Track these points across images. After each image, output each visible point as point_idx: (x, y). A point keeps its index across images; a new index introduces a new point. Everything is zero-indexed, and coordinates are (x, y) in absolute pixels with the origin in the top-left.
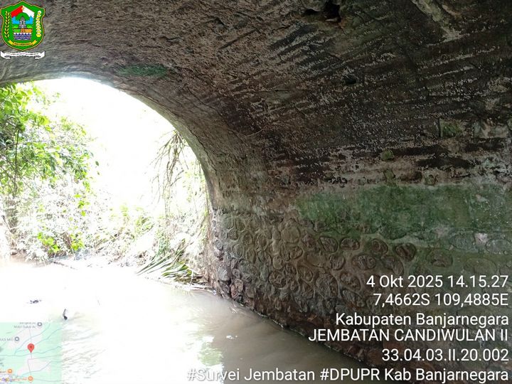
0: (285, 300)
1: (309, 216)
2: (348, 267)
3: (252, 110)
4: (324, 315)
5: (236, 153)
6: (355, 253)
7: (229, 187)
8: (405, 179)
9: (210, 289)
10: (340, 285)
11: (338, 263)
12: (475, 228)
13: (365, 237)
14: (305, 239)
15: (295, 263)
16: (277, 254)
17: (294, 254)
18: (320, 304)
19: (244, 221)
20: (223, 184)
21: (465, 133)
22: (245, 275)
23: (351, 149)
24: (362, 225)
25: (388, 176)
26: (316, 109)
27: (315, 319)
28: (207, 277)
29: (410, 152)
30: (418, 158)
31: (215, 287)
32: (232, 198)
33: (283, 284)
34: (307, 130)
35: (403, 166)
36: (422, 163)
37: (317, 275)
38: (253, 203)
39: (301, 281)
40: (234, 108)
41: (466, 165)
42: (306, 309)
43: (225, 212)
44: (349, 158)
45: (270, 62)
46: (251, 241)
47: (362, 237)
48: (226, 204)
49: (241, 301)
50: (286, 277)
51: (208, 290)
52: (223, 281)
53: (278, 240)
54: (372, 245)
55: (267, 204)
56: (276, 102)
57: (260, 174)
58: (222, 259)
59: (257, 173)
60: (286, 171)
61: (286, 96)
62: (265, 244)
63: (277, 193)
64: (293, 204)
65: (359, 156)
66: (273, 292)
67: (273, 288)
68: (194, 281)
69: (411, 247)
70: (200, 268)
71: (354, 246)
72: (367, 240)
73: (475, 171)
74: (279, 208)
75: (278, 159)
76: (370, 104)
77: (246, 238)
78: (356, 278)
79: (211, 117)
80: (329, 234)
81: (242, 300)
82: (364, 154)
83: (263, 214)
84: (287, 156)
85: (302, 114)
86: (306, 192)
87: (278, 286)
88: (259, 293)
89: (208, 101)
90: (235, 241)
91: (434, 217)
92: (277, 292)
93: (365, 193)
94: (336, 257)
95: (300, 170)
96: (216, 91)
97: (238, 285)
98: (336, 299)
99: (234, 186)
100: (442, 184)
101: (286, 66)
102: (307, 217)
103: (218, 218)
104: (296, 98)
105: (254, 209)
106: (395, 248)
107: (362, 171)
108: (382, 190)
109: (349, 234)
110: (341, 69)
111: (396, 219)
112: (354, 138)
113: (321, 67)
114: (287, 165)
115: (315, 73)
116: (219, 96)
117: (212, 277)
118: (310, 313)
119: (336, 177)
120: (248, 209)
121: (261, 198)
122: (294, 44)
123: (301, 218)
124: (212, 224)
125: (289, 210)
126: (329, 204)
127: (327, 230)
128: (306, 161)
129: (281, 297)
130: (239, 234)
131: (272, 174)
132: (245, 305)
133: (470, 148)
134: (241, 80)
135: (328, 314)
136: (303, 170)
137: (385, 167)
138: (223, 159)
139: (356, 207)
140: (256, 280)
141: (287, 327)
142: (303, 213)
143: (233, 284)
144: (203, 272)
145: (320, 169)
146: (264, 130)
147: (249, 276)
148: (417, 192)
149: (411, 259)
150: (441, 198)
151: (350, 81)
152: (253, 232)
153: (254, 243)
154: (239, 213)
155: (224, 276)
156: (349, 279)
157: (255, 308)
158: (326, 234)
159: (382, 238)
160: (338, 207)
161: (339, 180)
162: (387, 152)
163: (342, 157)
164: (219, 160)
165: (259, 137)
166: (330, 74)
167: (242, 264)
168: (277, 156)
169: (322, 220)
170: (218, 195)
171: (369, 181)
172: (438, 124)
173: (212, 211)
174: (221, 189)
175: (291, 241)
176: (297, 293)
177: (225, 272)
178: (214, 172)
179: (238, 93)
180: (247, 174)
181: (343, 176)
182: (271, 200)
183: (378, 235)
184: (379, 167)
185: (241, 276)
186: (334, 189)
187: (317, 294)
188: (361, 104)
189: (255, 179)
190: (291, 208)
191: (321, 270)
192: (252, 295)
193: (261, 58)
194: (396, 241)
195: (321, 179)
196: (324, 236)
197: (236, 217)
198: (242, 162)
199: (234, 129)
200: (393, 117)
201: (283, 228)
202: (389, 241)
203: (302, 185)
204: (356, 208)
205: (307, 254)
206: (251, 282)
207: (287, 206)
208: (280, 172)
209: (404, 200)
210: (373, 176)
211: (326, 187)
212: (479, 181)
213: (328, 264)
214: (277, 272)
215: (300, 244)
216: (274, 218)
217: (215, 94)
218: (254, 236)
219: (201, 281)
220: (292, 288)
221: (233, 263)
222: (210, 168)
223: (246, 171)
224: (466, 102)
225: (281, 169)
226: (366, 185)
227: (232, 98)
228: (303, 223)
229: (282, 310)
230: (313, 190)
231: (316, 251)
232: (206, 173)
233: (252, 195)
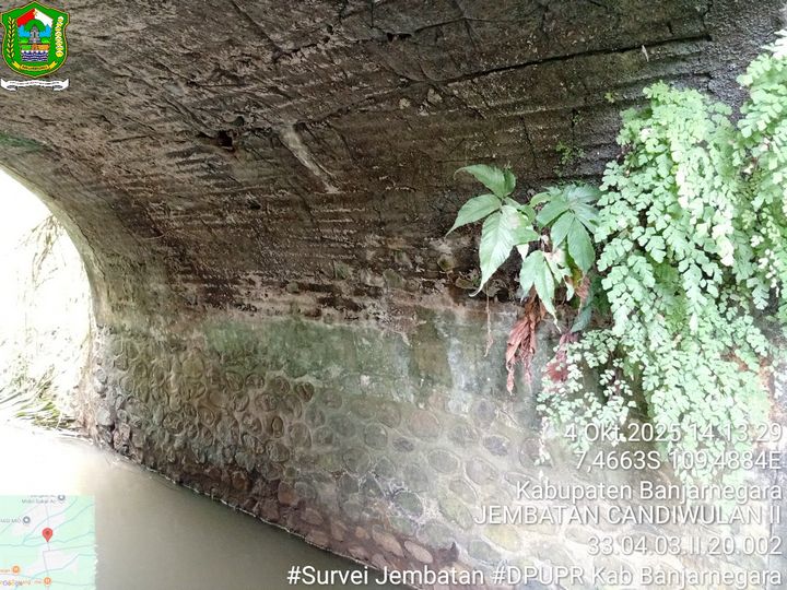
0: (180, 449)
1: (216, 347)
2: (251, 408)
3: (152, 211)
4: (222, 465)
5: (132, 256)
6: (260, 391)
7: (120, 299)
8: (307, 315)
9: (85, 437)
10: (242, 428)
11: (241, 404)
12: (361, 369)
13: (270, 374)
14: (209, 373)
15: (196, 403)
16: (175, 391)
17: (195, 392)
18: (219, 452)
19: (137, 346)
20: (113, 293)
21: (353, 278)
22: (134, 419)
23: (260, 275)
24: (268, 360)
25: (293, 309)
26: (223, 226)
27: (213, 471)
28: (82, 421)
29: (313, 288)
30: (320, 295)
31: (92, 434)
32: (124, 314)
33: (180, 428)
34: (215, 246)
35: (307, 301)
36: (322, 301)
37: (220, 418)
38: (150, 324)
39: (200, 425)
40: (129, 203)
41: (356, 308)
42: (203, 460)
43: (113, 331)
44: (259, 284)
45: (169, 168)
46: (144, 373)
47: (267, 373)
48: (115, 322)
49: (126, 453)
50: (184, 420)
51: (82, 439)
52: (104, 426)
53: (179, 374)
54: (275, 383)
55: (168, 327)
56: (180, 208)
57: (162, 288)
58: (105, 396)
59: (157, 284)
60: (192, 288)
61: (191, 204)
62: (162, 377)
63: (181, 314)
64: (199, 330)
65: (268, 283)
66: (166, 439)
67: (167, 434)
68: (63, 426)
69: (309, 386)
70: (74, 407)
71: (259, 384)
72: (272, 377)
73: (361, 314)
74: (183, 333)
75: (183, 273)
76: (274, 233)
77: (139, 369)
78: (258, 420)
79: (99, 207)
80: (235, 369)
81: (128, 451)
82: (272, 283)
83: (162, 339)
84: (193, 271)
85: (209, 228)
86: (214, 317)
87: (174, 431)
88: (149, 442)
89: (95, 189)
90: (124, 373)
91: (331, 356)
92: (171, 440)
93: (273, 325)
94: (240, 397)
95: (208, 290)
96: (106, 181)
97: (123, 431)
98: (236, 446)
99: (127, 298)
100: (337, 324)
101: (187, 176)
102: (214, 348)
103: (104, 340)
104: (201, 209)
105: (152, 331)
106: (295, 387)
107: (271, 301)
108: (287, 324)
109: (255, 370)
110: (244, 193)
111: (299, 356)
112: (264, 265)
113: (223, 186)
114: (194, 282)
115: (217, 190)
116: (109, 187)
117: (89, 420)
118: (207, 463)
119: (246, 303)
120: (144, 330)
121: (161, 319)
122: (191, 158)
123: (206, 348)
124: (95, 346)
125: (193, 337)
126: (237, 333)
127: (233, 364)
128: (214, 281)
129: (176, 445)
130: (130, 363)
131: (177, 289)
132: (131, 457)
133: (358, 293)
134: (136, 176)
135: (226, 464)
136: (211, 290)
137: (291, 299)
138: (114, 261)
139: (264, 339)
140: (147, 425)
141: (180, 483)
142: (210, 342)
143: (117, 430)
144: (77, 414)
145: (230, 293)
146: (167, 235)
147: (138, 419)
148: (318, 330)
149: (309, 399)
150: (335, 338)
151: (255, 207)
152: (149, 361)
153: (148, 376)
154: (132, 335)
155: (105, 419)
156: (250, 422)
157: (144, 462)
158: (232, 368)
159: (285, 376)
160: (246, 337)
161: (249, 308)
162: (292, 285)
163: (252, 282)
164: (109, 261)
165: (161, 243)
166: (234, 195)
167: (131, 403)
168: (182, 269)
169: (229, 352)
170: (105, 308)
171: (277, 313)
172: (333, 264)
173: (95, 329)
174: (110, 300)
175: (193, 376)
176: (195, 440)
177: (108, 414)
178: (101, 276)
179: (133, 188)
180: (146, 286)
181: (253, 304)
182: (173, 323)
183: (281, 373)
184: (286, 299)
185: (128, 419)
186: (243, 317)
187: (217, 441)
188: (267, 231)
189: (156, 293)
190: (196, 335)
191: (224, 411)
192: (140, 445)
193: (157, 162)
194: (297, 380)
195: (231, 303)
196: (229, 372)
197: (127, 339)
198: (138, 268)
199: (129, 227)
200: (296, 251)
201: (186, 358)
202: (292, 379)
203: (210, 308)
204: (264, 342)
205: (209, 392)
206: (140, 427)
207: (192, 332)
208: (186, 289)
209: (306, 336)
210: (280, 307)
211: (236, 313)
212: (364, 324)
213: (231, 404)
214: (173, 415)
215: (203, 380)
216: (176, 346)
217: (104, 183)
218: (149, 366)
219: (73, 426)
220: (190, 434)
221: (119, 402)
222: (96, 270)
223: (144, 281)
224: (351, 249)
225: (186, 285)
226: (274, 317)
227: (125, 192)
228: (208, 354)
229: (176, 462)
230: (221, 316)
231: (220, 390)
232: (91, 275)
233: (151, 313)
